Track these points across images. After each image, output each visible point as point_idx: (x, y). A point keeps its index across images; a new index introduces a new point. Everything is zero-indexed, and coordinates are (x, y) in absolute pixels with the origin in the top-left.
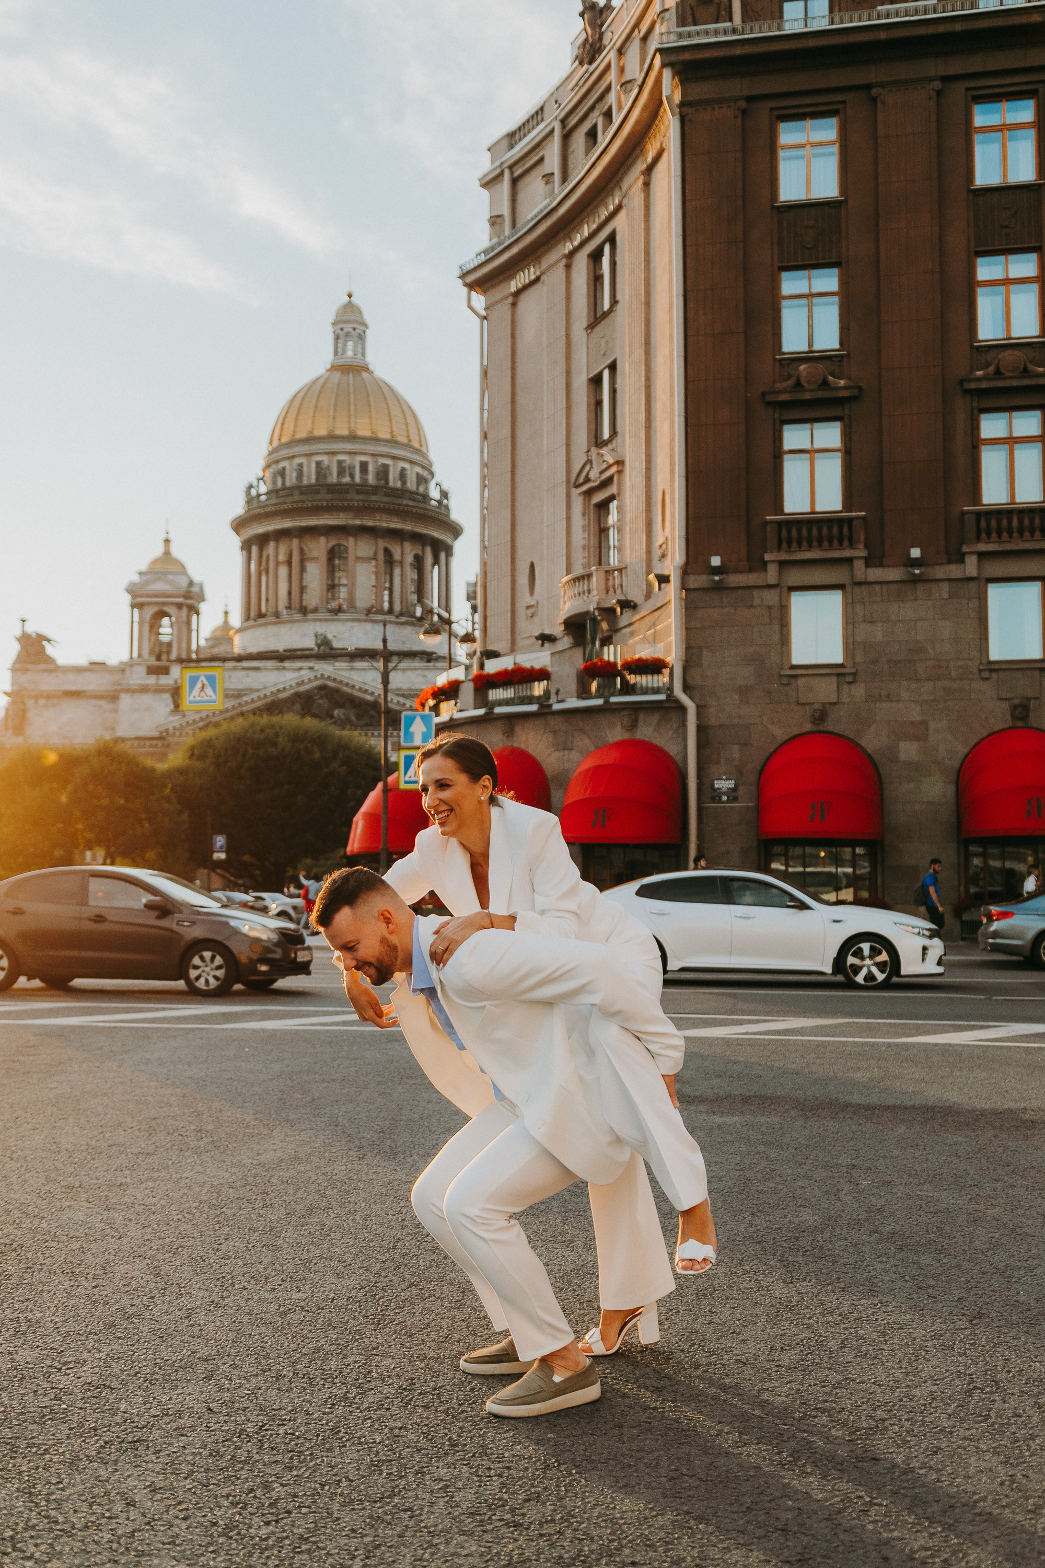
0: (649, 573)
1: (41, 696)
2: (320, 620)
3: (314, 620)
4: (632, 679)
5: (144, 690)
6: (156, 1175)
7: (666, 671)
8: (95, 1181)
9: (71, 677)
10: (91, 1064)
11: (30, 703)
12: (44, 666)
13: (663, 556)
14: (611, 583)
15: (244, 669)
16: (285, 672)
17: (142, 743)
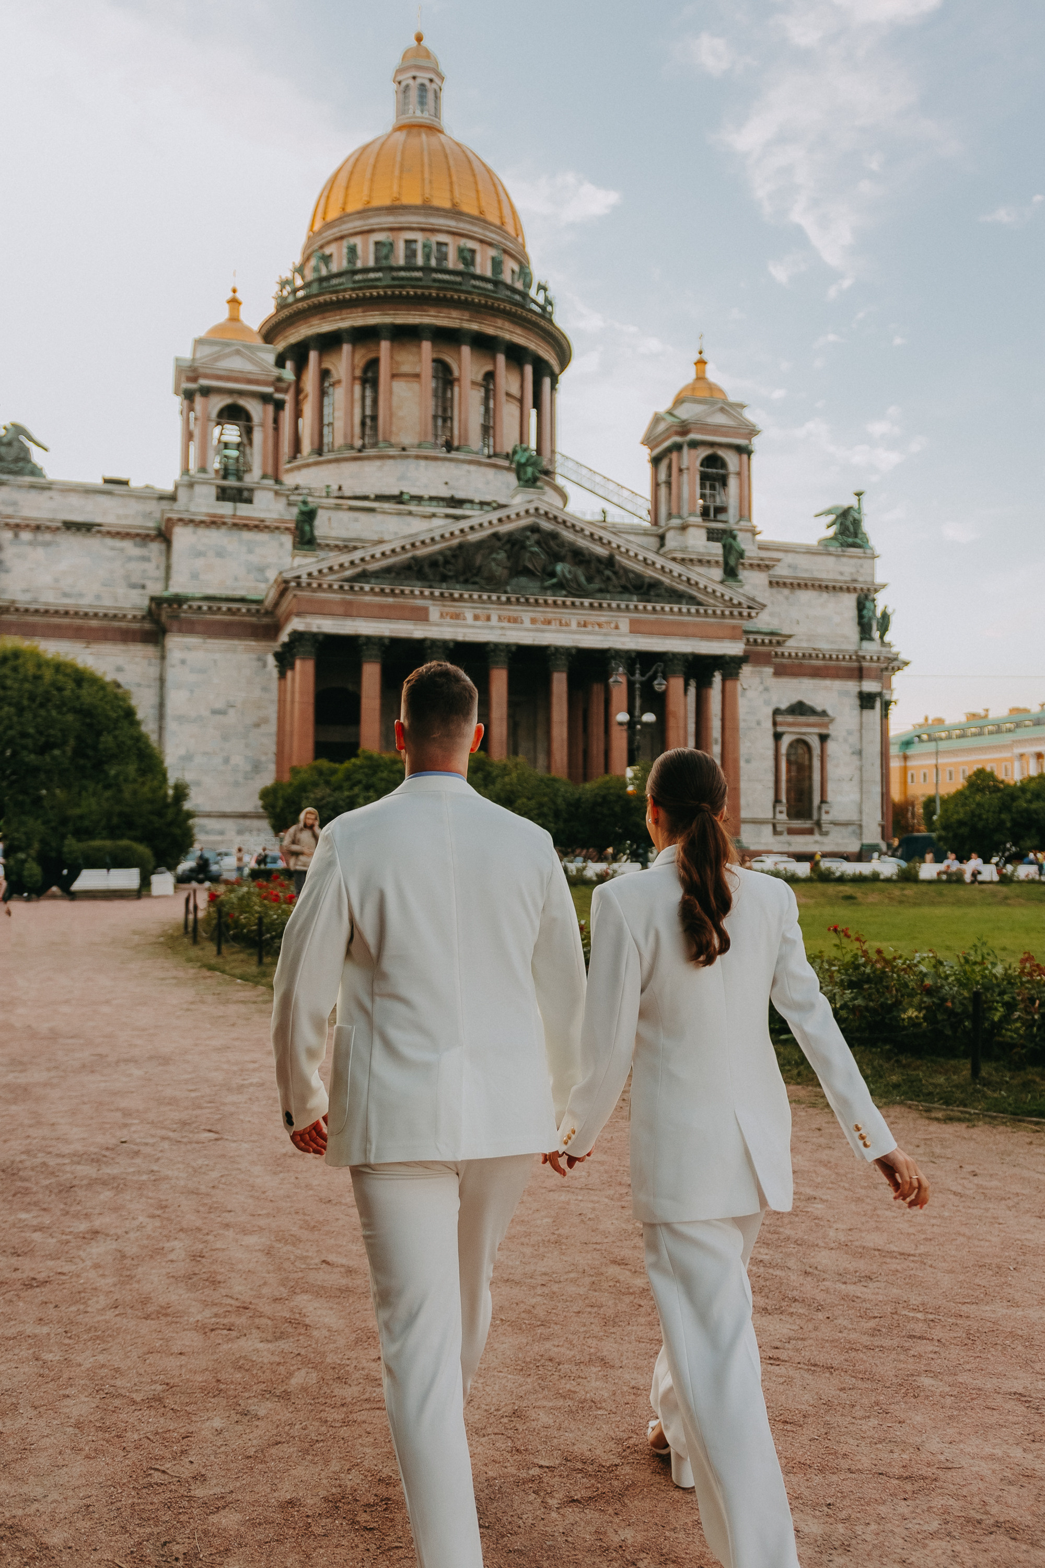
1: (27, 526)
2: (426, 458)
3: (418, 457)
5: (214, 523)
9: (75, 500)
12: (28, 479)
15: (352, 509)
16: (409, 519)
17: (215, 605)
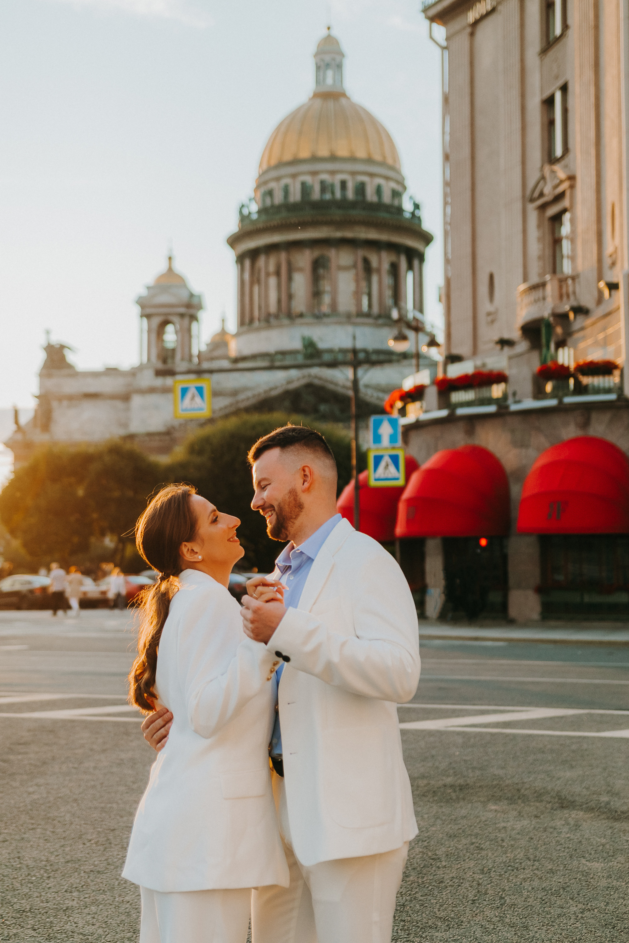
0: (600, 278)
1: (64, 398)
2: (307, 324)
3: (302, 324)
4: (586, 380)
5: (152, 390)
6: (100, 897)
7: (617, 373)
8: (45, 905)
9: (89, 381)
10: (71, 765)
11: (55, 404)
12: (65, 371)
13: (613, 264)
14: (564, 290)
17: (150, 438)
